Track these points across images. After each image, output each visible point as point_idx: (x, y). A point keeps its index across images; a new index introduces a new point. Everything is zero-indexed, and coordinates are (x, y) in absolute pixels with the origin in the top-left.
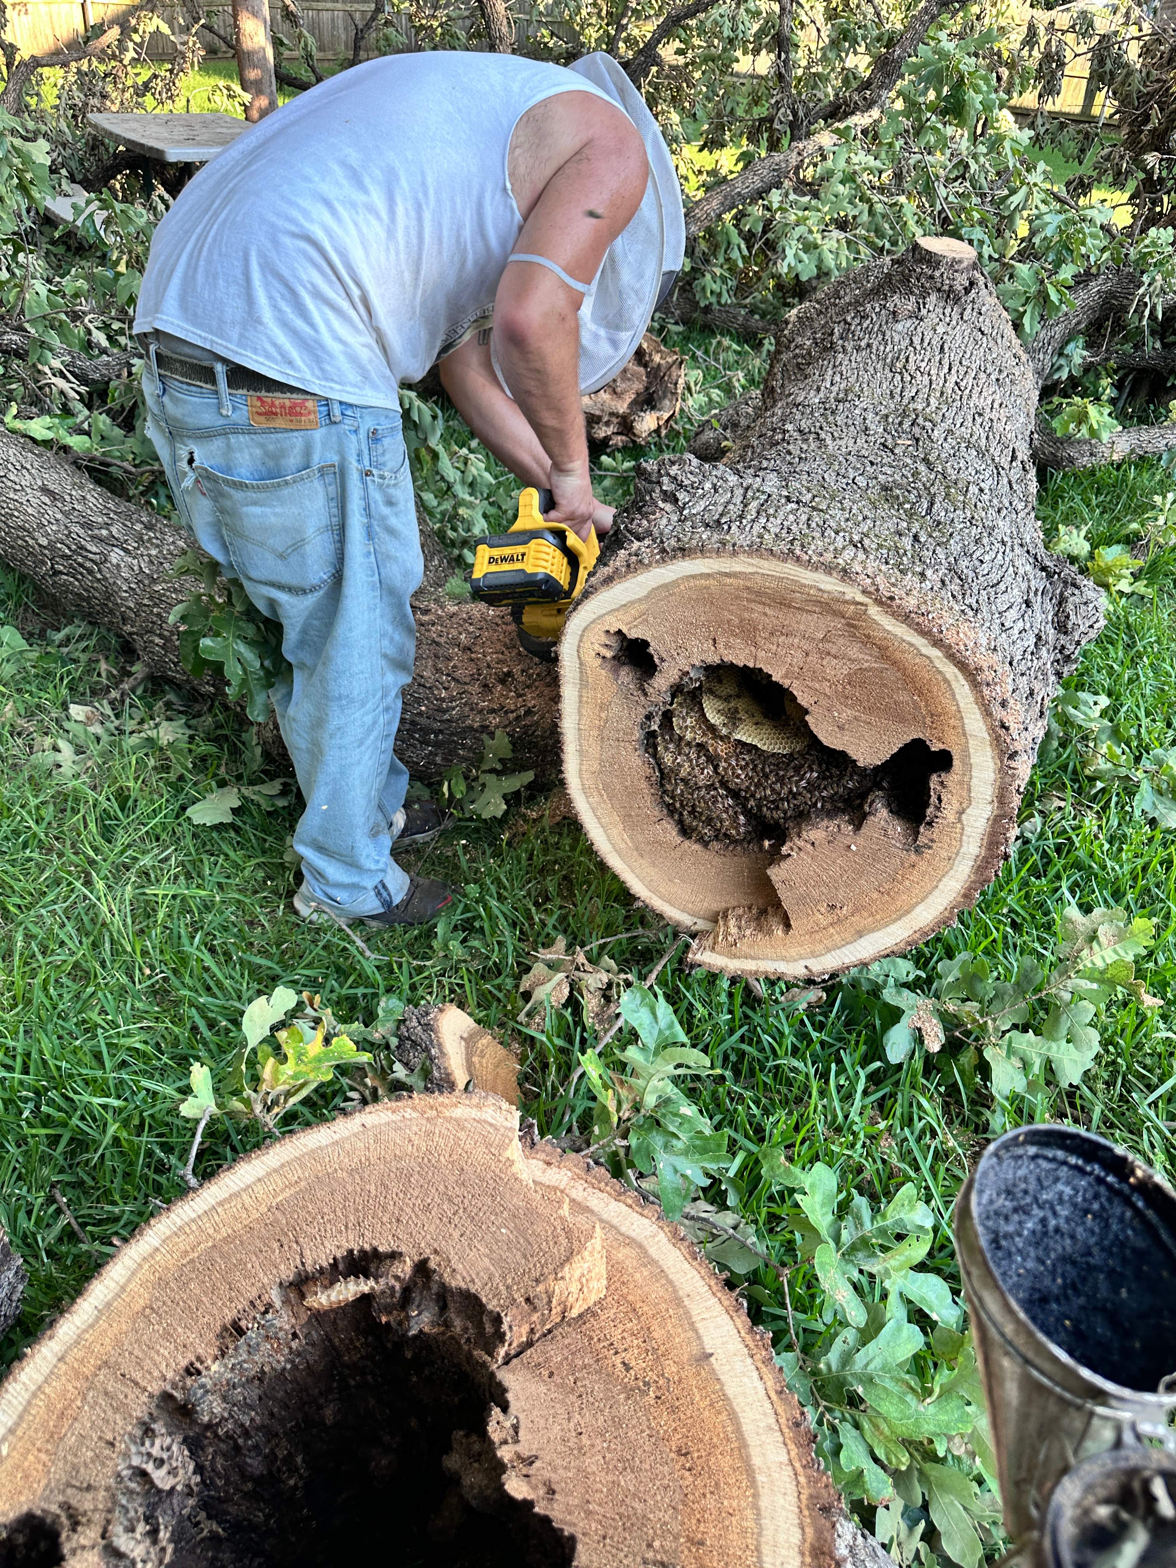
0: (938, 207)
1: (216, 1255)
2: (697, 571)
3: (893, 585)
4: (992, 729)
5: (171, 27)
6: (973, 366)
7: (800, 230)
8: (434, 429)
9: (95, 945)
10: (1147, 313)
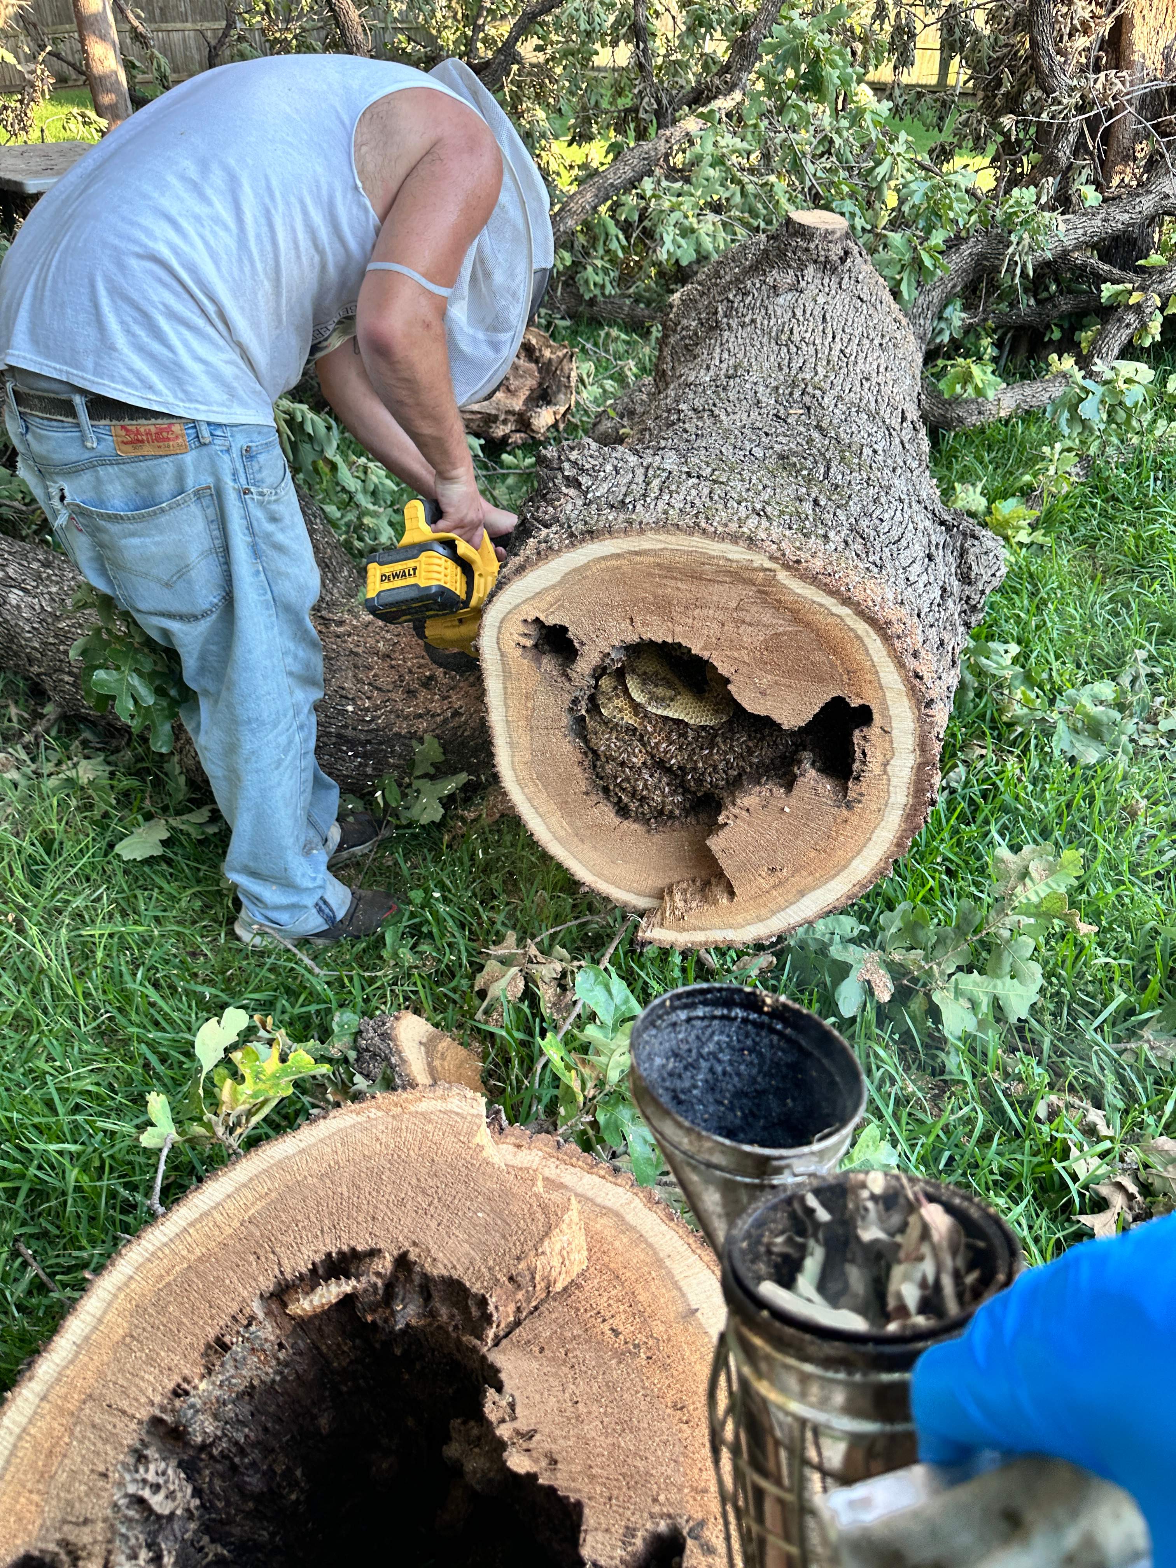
0: (808, 184)
1: (192, 1275)
2: (606, 552)
3: (799, 549)
4: (906, 680)
5: (17, 57)
6: (856, 333)
7: (676, 216)
8: (329, 440)
9: (34, 993)
10: (1018, 271)
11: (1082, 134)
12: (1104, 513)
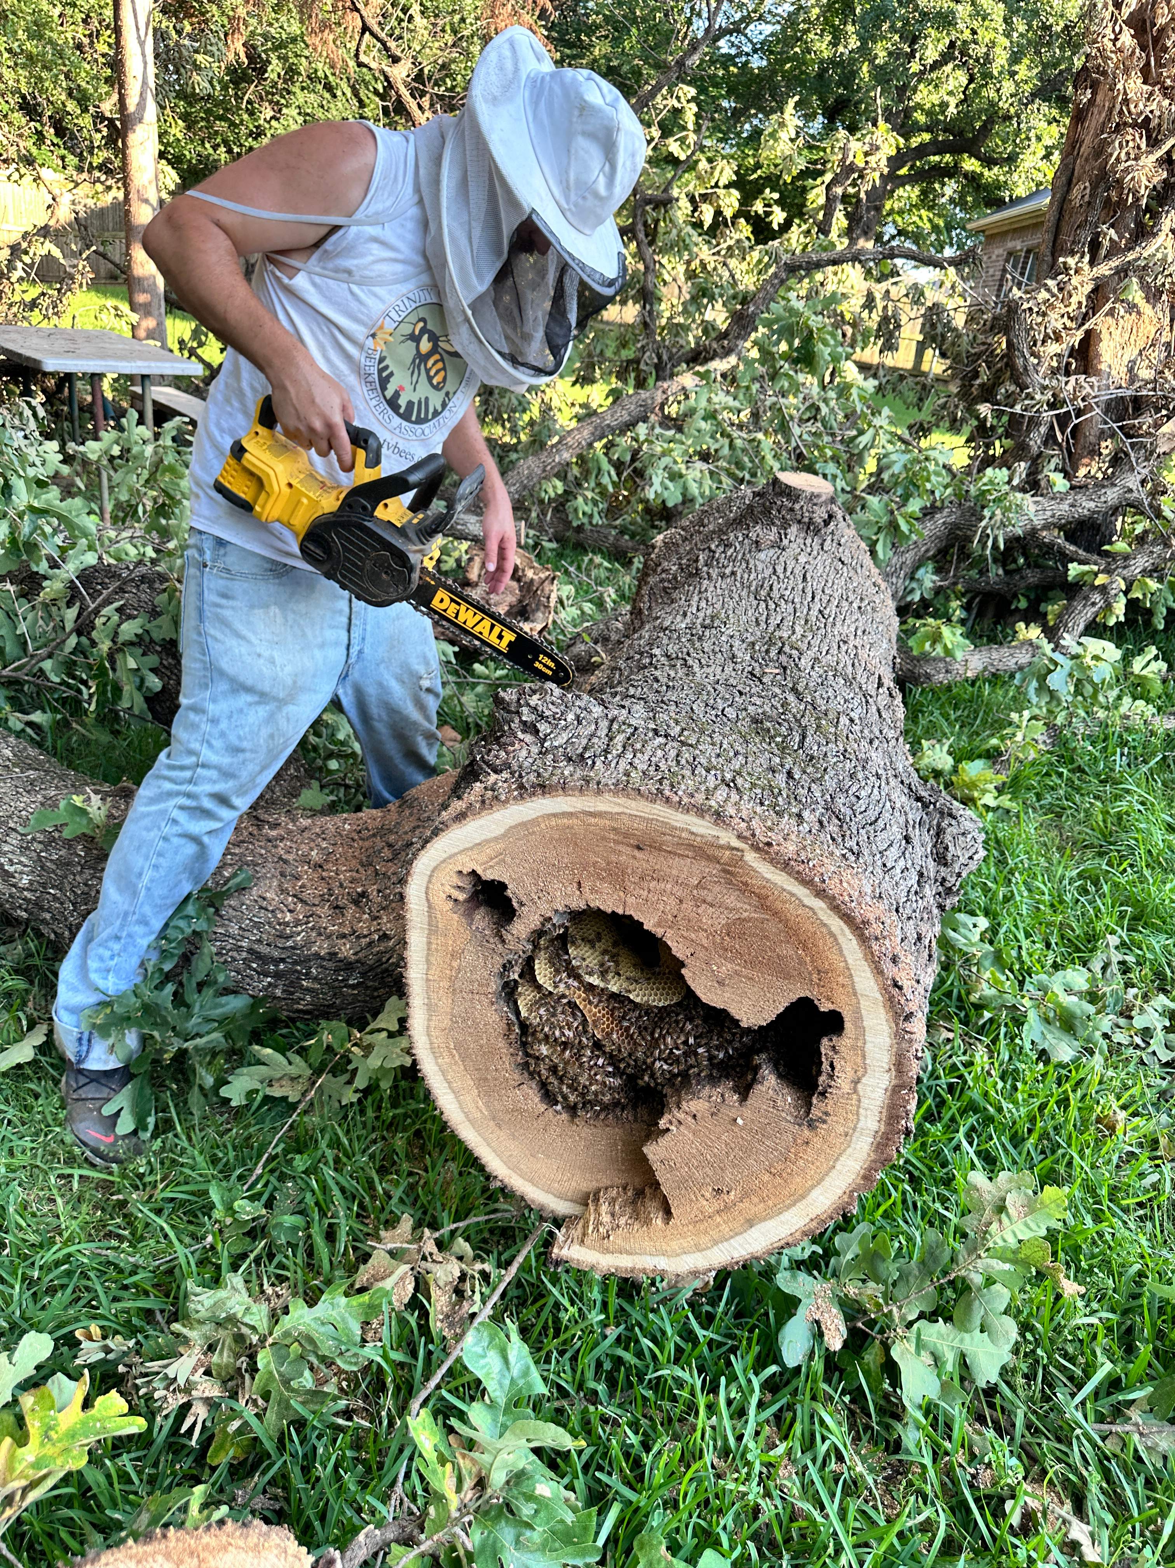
0: (794, 444)
2: (558, 810)
3: (770, 829)
4: (884, 989)
5: (63, 251)
6: (836, 595)
7: (666, 460)
10: (990, 543)
11: (1052, 428)
12: (1070, 783)
